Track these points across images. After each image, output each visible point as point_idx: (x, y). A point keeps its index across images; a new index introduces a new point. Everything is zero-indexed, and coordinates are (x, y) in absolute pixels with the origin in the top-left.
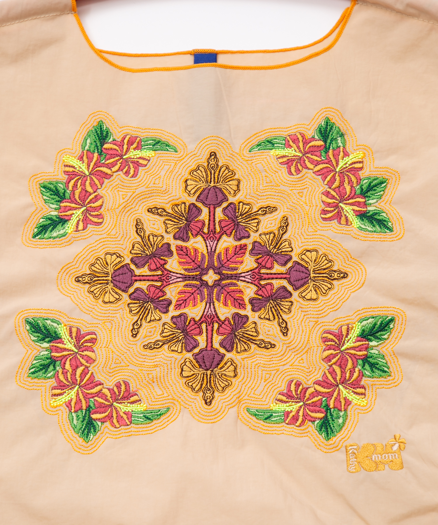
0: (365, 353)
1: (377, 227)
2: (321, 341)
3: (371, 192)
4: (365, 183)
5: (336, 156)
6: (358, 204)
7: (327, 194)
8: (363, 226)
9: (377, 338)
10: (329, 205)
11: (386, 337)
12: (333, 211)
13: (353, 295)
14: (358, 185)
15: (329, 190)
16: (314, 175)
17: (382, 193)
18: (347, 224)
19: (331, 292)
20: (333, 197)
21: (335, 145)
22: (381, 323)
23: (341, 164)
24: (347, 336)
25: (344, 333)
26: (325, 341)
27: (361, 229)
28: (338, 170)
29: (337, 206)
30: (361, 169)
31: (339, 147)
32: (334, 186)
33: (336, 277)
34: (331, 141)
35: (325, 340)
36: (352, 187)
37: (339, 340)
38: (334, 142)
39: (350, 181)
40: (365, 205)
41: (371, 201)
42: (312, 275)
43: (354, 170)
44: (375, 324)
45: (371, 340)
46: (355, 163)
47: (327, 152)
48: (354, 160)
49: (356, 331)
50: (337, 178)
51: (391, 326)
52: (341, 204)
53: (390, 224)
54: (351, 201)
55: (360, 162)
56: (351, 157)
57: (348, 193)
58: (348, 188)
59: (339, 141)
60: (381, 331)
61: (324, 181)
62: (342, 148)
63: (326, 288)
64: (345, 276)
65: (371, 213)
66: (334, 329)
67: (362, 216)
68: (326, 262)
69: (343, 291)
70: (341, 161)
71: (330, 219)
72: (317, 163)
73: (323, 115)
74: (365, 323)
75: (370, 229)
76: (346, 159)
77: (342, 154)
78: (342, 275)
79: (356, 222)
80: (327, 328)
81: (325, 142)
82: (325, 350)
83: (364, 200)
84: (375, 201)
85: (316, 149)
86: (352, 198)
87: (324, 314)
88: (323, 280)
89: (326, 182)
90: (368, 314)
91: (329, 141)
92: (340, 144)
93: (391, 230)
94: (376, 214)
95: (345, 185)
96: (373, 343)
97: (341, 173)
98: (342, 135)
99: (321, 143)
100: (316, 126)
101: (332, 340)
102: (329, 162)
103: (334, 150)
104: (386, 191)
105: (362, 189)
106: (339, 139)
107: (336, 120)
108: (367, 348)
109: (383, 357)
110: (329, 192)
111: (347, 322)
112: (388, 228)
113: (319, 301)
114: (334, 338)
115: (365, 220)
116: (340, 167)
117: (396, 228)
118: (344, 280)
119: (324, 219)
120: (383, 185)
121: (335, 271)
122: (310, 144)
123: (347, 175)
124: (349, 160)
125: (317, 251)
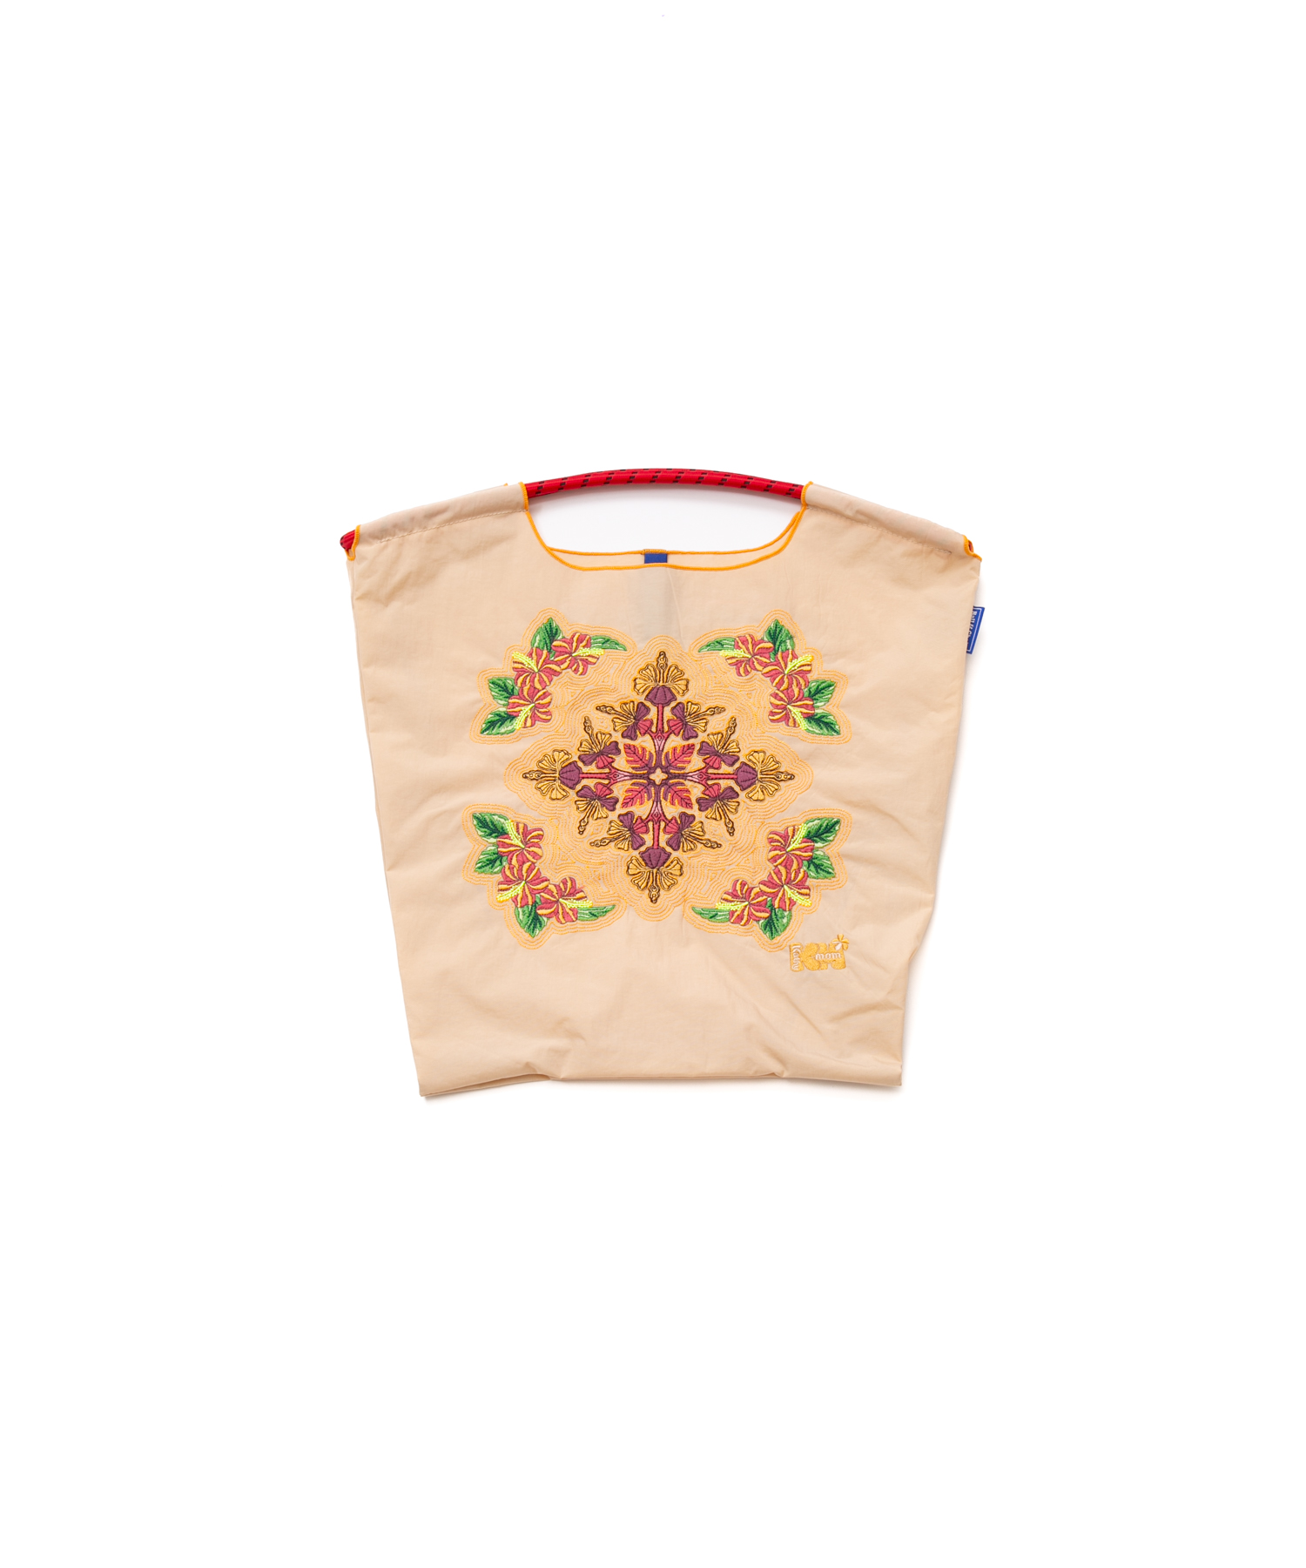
0: (811, 854)
1: (825, 729)
2: (767, 841)
3: (819, 695)
4: (813, 686)
5: (785, 658)
6: (806, 706)
7: (776, 696)
8: (810, 729)
9: (823, 839)
10: (777, 706)
11: (831, 838)
12: (781, 713)
13: (799, 796)
14: (806, 687)
15: (777, 692)
16: (762, 676)
17: (830, 696)
18: (795, 726)
19: (778, 794)
20: (781, 699)
21: (784, 648)
22: (827, 825)
23: (790, 666)
24: (792, 838)
25: (790, 834)
26: (771, 842)
27: (808, 730)
28: (786, 672)
29: (785, 708)
30: (809, 671)
31: (788, 649)
32: (782, 688)
33: (783, 778)
34: (780, 643)
35: (771, 841)
36: (800, 689)
37: (785, 841)
38: (783, 645)
39: (798, 684)
40: (813, 707)
41: (819, 704)
42: (759, 776)
43: (803, 673)
44: (821, 826)
45: (816, 842)
46: (803, 666)
47: (776, 654)
48: (803, 663)
49: (802, 833)
50: (786, 680)
51: (837, 828)
52: (789, 706)
53: (837, 727)
54: (799, 703)
55: (808, 665)
56: (800, 659)
57: (796, 696)
58: (796, 691)
59: (788, 644)
60: (827, 832)
61: (772, 683)
62: (790, 651)
63: (773, 789)
64: (792, 777)
65: (819, 716)
66: (781, 830)
67: (810, 718)
68: (773, 763)
69: (789, 793)
70: (789, 663)
71: (778, 721)
72: (766, 665)
73: (773, 617)
74: (811, 824)
75: (817, 731)
76: (795, 661)
77: (790, 656)
78: (789, 777)
79: (803, 724)
80: (774, 829)
81: (774, 644)
82: (770, 851)
83: (811, 703)
84: (823, 703)
85: (765, 651)
86: (800, 700)
87: (771, 815)
88: (771, 782)
89: (774, 684)
90: (814, 816)
91: (778, 643)
92: (789, 647)
93: (838, 733)
94: (824, 716)
95: (794, 687)
96: (819, 845)
97: (790, 676)
98: (791, 638)
99: (771, 645)
100: (766, 628)
101: (778, 841)
102: (778, 664)
103: (783, 652)
104: (834, 694)
105: (810, 692)
106: (788, 641)
107: (785, 622)
108: (812, 850)
109: (828, 859)
110: (777, 694)
111: (793, 823)
112: (835, 731)
113: (766, 802)
114: (780, 839)
115: (813, 722)
116: (788, 669)
117: (843, 731)
118: (790, 782)
119: (772, 721)
120: (831, 688)
121: (782, 773)
122: (759, 646)
123: (796, 678)
124: (797, 663)
125: (764, 752)
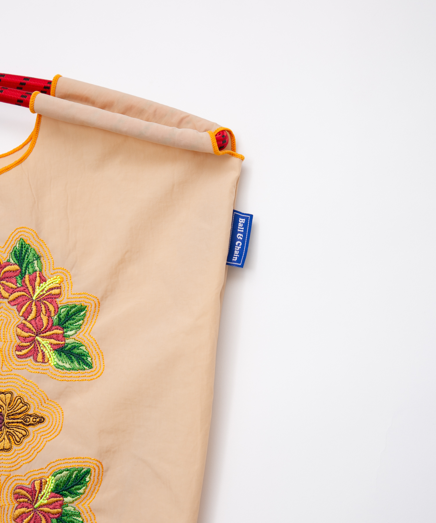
0: (60, 510)
1: (76, 363)
2: (13, 497)
3: (69, 322)
4: (63, 311)
5: (32, 281)
6: (56, 337)
7: (23, 327)
8: (60, 363)
9: (71, 493)
10: (24, 339)
11: (81, 491)
12: (29, 346)
13: (48, 443)
14: (55, 314)
15: (24, 322)
16: (9, 305)
17: (81, 322)
18: (43, 362)
19: (26, 440)
20: (30, 330)
21: (31, 270)
22: (77, 476)
23: (38, 291)
24: (40, 492)
25: (37, 488)
26: (16, 498)
27: (58, 367)
28: (34, 298)
29: (33, 341)
30: (59, 295)
31: (36, 271)
32: (30, 318)
33: (31, 422)
34: (28, 264)
35: (17, 496)
36: (49, 317)
37: (32, 496)
38: (30, 266)
39: (48, 310)
40: (64, 337)
41: (69, 333)
42: (6, 421)
43: (52, 298)
44: (70, 477)
45: (66, 496)
46: (52, 289)
47: (23, 278)
48: (52, 286)
49: (50, 486)
50: (34, 308)
51: (87, 479)
52: (37, 338)
53: (89, 359)
54: (48, 333)
55: (58, 288)
56: (48, 282)
57: (45, 325)
58: (45, 319)
59: (36, 265)
60: (76, 485)
61: (19, 311)
62: (38, 273)
63: (20, 436)
64: (42, 420)
65: (69, 346)
66: (27, 484)
67: (60, 350)
68: (21, 405)
69: (38, 439)
70: (37, 287)
71: (25, 356)
72: (14, 291)
73: (17, 236)
74: (59, 475)
75: (67, 366)
76: (43, 285)
77: (38, 279)
78: (38, 420)
79: (53, 358)
80: (20, 483)
81: (21, 266)
82: (16, 509)
83: (61, 332)
84: (73, 332)
85: (11, 274)
86: (50, 330)
87: (18, 466)
88: (17, 427)
89: (21, 314)
90: (63, 467)
91: (24, 265)
92: (37, 268)
93: (90, 366)
94: (74, 347)
95: (42, 316)
96: (68, 499)
97: (39, 301)
98: (38, 258)
99: (17, 267)
100: (10, 249)
101: (25, 497)
102: (25, 289)
103: (30, 274)
104: (86, 319)
105: (60, 319)
106: (36, 262)
107: (31, 241)
108: (61, 506)
109: (79, 515)
110: (24, 325)
111: (40, 476)
112: (87, 364)
113: (12, 451)
114: (27, 495)
115: (63, 354)
116: (36, 294)
117: (96, 364)
118: (40, 426)
119: (19, 356)
120: (82, 313)
121: (31, 416)
122: (5, 269)
123: (45, 304)
124: (46, 286)
125: (11, 393)
